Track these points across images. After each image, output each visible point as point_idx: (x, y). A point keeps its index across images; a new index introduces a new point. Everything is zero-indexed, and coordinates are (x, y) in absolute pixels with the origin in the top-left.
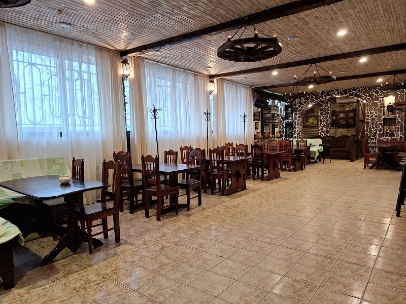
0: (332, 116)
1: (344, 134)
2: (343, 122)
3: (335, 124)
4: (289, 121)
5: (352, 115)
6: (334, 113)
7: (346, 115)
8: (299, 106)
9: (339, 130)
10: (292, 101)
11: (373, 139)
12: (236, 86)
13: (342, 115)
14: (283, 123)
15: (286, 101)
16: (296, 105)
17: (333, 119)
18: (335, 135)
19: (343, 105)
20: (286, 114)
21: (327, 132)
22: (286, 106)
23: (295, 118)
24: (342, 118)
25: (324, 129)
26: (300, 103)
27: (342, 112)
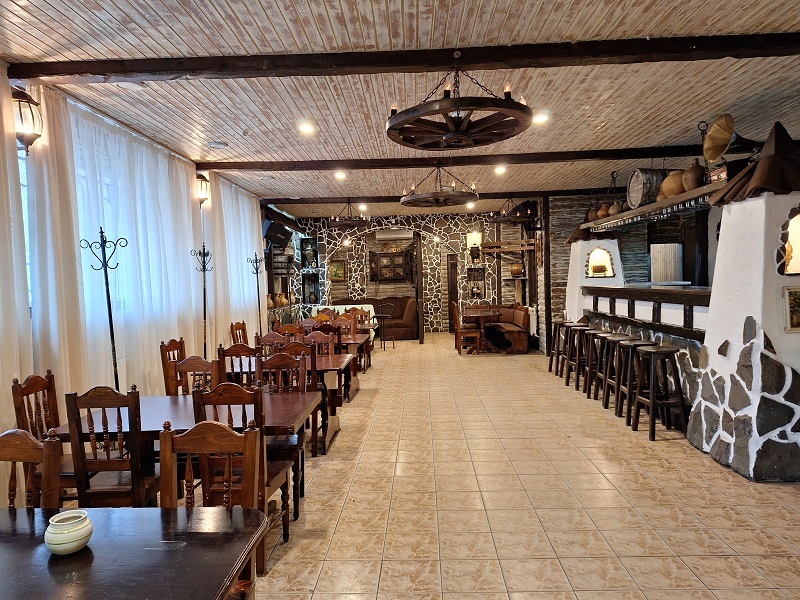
0: (371, 262)
1: (389, 294)
2: (387, 273)
3: (375, 277)
4: (311, 271)
5: (401, 262)
6: (373, 257)
7: (392, 262)
8: (329, 243)
9: (381, 287)
10: (314, 233)
11: (435, 302)
12: (236, 190)
13: (385, 261)
14: (298, 275)
15: (303, 231)
16: (321, 239)
17: (371, 268)
18: (376, 296)
19: (385, 243)
20: (304, 257)
21: (362, 290)
22: (302, 240)
23: (323, 266)
24: (385, 267)
25: (358, 285)
26: (330, 236)
27: (385, 255)
